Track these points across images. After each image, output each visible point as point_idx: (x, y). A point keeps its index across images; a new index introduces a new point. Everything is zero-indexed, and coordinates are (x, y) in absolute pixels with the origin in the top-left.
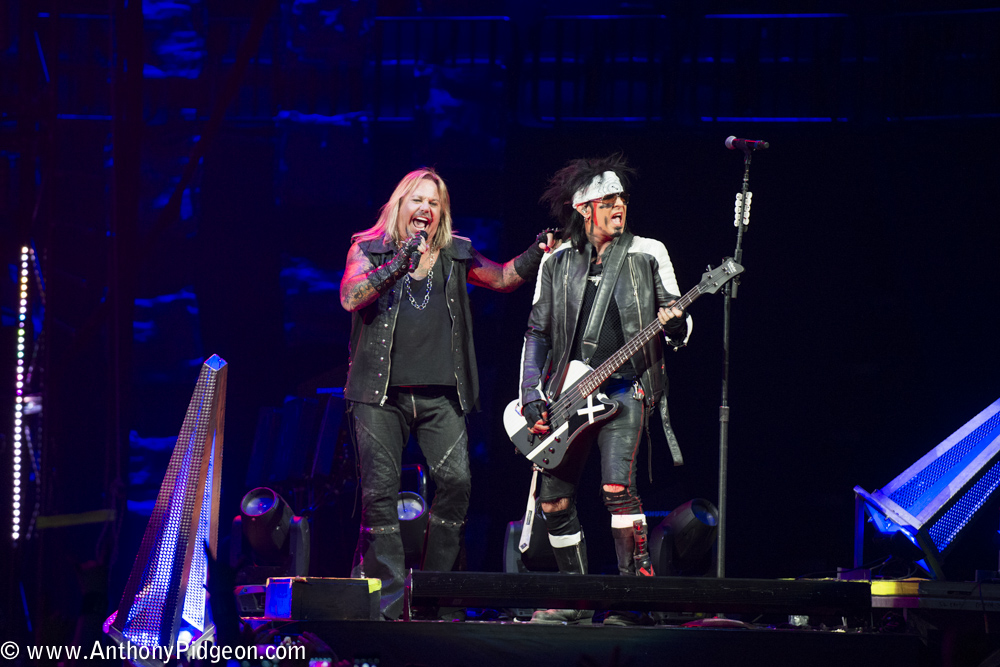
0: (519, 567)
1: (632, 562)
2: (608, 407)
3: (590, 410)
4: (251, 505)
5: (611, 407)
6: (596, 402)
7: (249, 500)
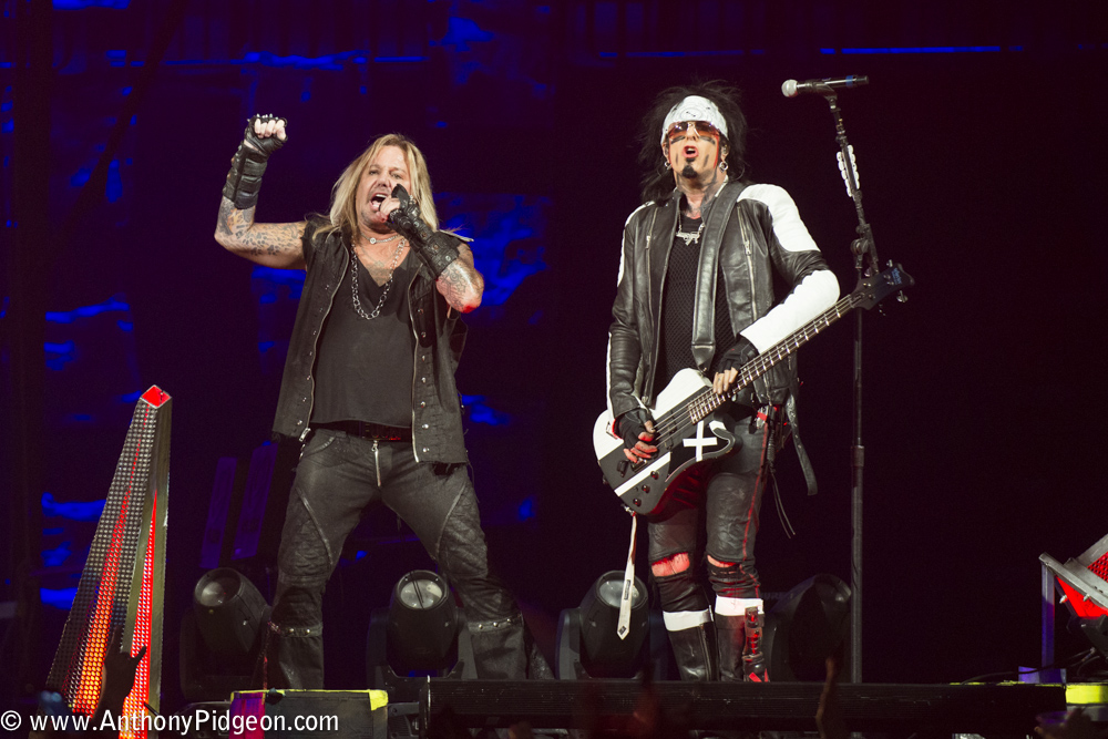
0: (578, 671)
1: (740, 663)
2: (722, 443)
3: (699, 443)
4: (207, 592)
5: (725, 443)
6: (708, 433)
7: (204, 586)
